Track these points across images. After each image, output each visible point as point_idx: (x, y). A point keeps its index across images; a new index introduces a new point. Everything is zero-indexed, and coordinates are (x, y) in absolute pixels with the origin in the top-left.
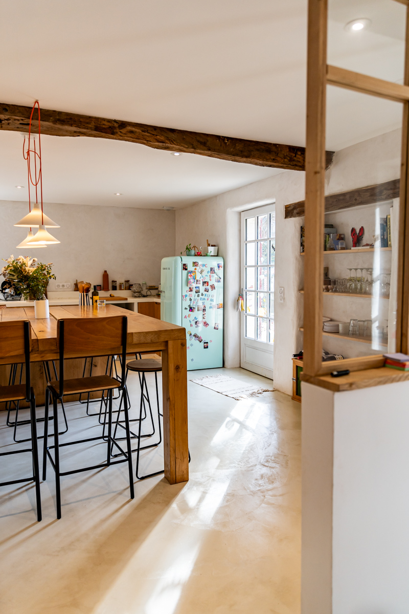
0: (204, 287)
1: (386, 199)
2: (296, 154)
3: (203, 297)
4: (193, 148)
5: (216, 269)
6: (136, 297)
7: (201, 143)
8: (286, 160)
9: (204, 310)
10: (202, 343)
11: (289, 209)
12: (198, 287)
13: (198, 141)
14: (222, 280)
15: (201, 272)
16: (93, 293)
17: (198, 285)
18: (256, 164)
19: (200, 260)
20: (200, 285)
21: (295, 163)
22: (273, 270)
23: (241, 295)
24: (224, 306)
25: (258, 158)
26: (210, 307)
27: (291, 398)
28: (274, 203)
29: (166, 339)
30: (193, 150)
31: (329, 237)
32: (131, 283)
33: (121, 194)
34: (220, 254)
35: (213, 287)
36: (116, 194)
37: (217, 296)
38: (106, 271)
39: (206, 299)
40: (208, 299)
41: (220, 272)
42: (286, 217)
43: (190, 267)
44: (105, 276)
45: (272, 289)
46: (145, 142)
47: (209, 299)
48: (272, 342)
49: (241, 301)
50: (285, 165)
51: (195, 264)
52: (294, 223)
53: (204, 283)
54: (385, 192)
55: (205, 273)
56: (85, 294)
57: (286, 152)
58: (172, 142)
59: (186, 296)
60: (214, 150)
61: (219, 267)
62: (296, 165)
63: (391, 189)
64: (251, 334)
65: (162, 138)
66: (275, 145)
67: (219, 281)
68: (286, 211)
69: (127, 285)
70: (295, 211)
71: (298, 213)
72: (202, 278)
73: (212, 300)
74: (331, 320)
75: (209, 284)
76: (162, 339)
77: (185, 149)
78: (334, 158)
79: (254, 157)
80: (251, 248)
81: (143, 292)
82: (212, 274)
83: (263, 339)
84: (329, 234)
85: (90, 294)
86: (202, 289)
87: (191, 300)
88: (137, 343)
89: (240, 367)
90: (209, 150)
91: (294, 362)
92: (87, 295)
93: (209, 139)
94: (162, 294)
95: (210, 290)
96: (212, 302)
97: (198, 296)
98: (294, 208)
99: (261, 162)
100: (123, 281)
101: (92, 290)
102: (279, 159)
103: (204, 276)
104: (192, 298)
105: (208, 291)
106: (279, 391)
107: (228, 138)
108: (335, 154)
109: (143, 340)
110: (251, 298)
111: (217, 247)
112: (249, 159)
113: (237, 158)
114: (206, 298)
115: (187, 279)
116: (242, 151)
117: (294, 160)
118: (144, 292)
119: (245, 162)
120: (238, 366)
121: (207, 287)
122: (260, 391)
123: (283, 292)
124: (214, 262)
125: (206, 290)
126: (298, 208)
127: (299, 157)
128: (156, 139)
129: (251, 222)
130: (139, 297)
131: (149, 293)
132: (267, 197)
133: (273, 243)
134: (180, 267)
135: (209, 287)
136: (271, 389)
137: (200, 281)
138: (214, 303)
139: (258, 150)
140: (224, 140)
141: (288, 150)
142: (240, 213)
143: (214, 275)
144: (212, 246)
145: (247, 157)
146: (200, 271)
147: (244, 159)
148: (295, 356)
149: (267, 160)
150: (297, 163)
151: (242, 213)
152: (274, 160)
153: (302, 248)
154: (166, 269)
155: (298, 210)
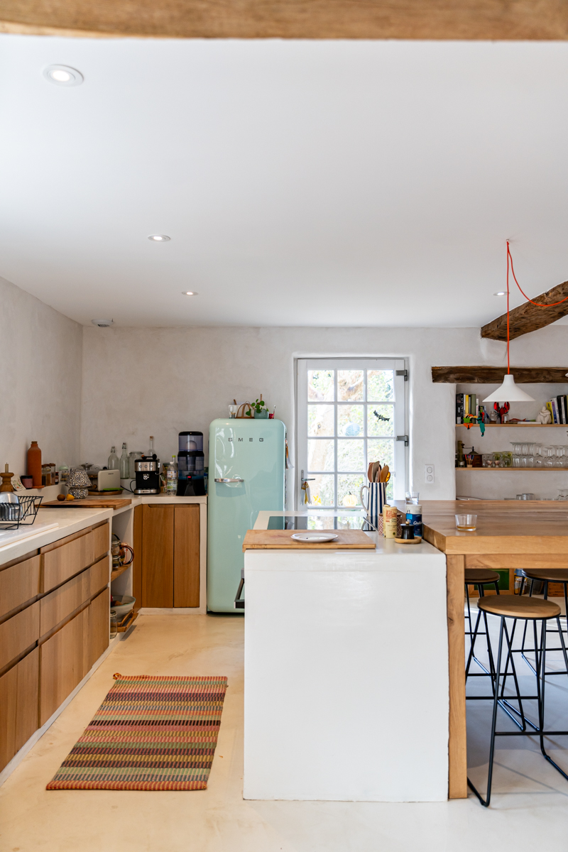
11: (440, 372)
42: (434, 381)
49: (306, 489)
52: (447, 390)
68: (432, 373)
71: (457, 379)
98: (450, 372)
123: (433, 471)
142: (297, 360)
151: (300, 361)
153: (459, 418)
154: (246, 440)
155: (457, 375)
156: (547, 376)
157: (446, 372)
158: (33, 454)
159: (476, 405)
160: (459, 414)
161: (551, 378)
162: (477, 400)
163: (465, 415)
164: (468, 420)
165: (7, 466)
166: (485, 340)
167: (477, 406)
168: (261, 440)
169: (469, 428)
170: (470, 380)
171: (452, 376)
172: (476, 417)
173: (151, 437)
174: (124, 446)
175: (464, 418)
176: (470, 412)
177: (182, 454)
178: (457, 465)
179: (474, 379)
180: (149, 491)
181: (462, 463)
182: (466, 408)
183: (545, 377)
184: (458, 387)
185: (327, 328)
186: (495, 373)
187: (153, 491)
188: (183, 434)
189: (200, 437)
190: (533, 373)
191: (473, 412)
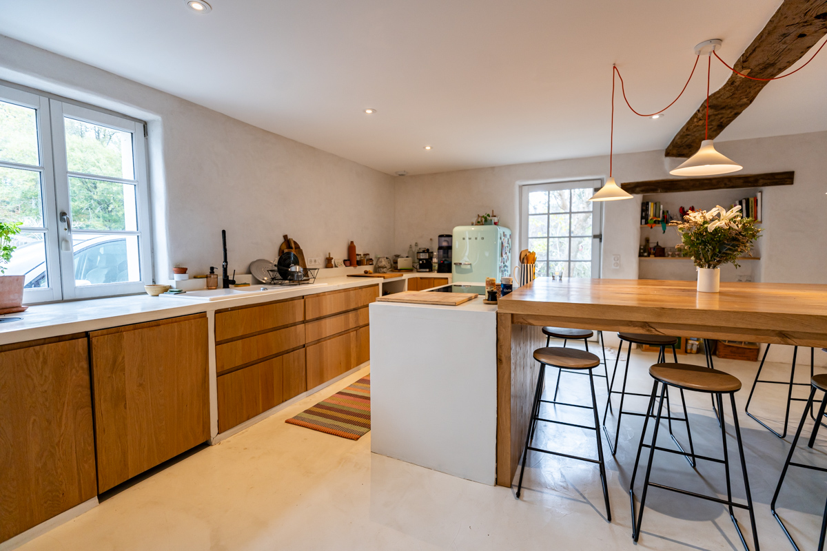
11: (628, 186)
38: (352, 242)
41: (510, 243)
51: (504, 234)
61: (510, 238)
68: (623, 188)
71: (642, 191)
86: (505, 260)
98: (637, 186)
105: (507, 262)
114: (506, 269)
115: (502, 249)
123: (619, 259)
126: (642, 186)
142: (521, 187)
146: (505, 241)
153: (644, 221)
154: (473, 239)
155: (643, 188)
156: (728, 183)
157: (632, 186)
158: (351, 248)
159: (660, 209)
160: (644, 216)
161: (731, 184)
162: (662, 206)
163: (650, 218)
164: (652, 221)
165: (330, 254)
166: (668, 159)
167: (661, 211)
168: (483, 238)
169: (652, 228)
170: (654, 190)
171: (638, 189)
172: (660, 219)
173: (431, 239)
174: (416, 245)
175: (649, 221)
176: (655, 216)
177: (440, 248)
178: (641, 255)
179: (657, 190)
180: (424, 270)
181: (646, 254)
182: (651, 212)
183: (726, 184)
184: (644, 197)
185: (540, 163)
187: (428, 270)
188: (441, 236)
189: (450, 238)
190: (714, 181)
191: (657, 215)
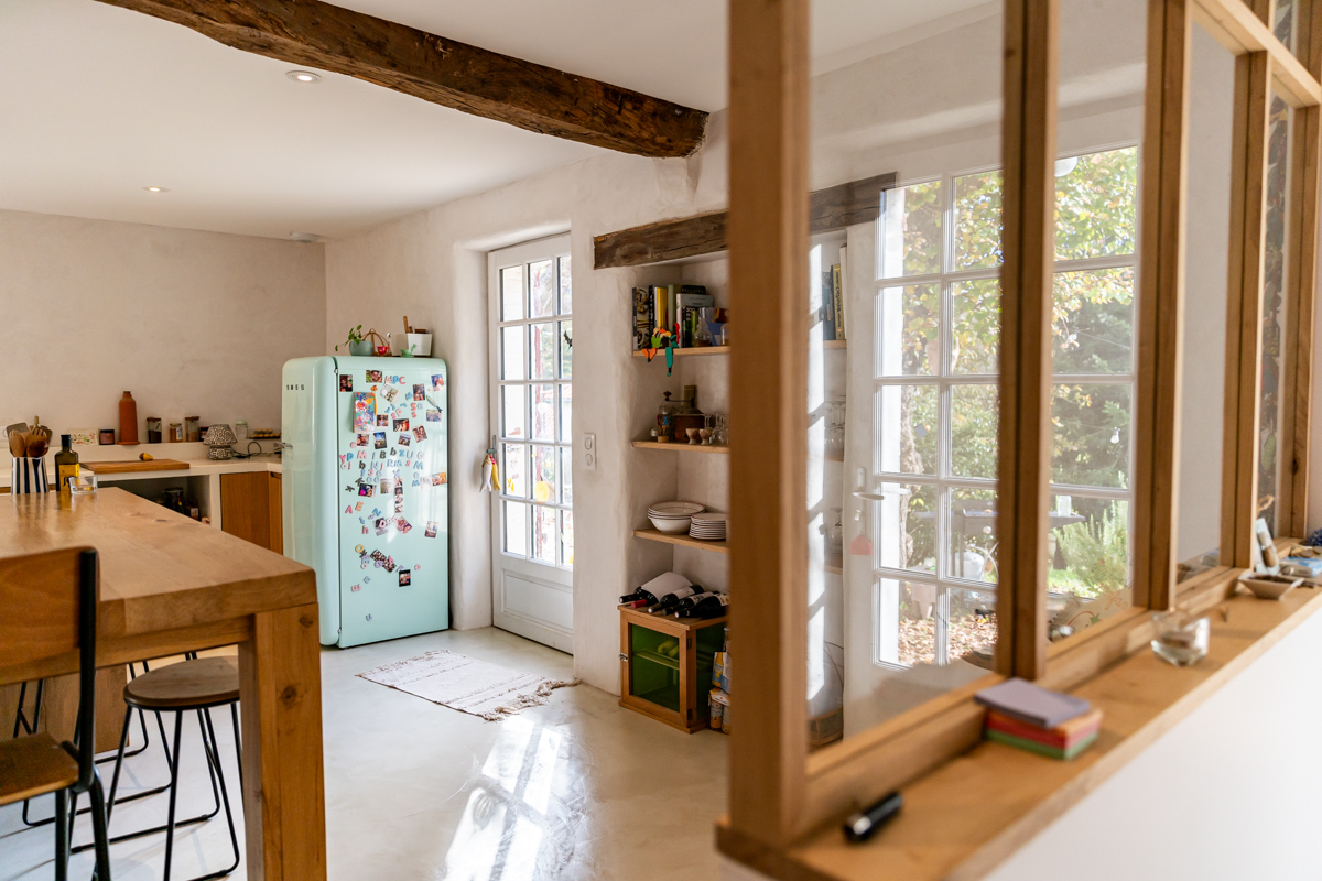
0: (398, 434)
1: (833, 226)
2: (621, 106)
3: (394, 458)
4: (346, 53)
5: (428, 387)
6: (217, 459)
7: (369, 43)
8: (596, 119)
9: (399, 490)
10: (395, 574)
11: (605, 246)
12: (383, 434)
13: (361, 37)
14: (444, 415)
15: (390, 396)
16: (57, 456)
17: (381, 429)
18: (523, 124)
19: (386, 366)
20: (389, 430)
21: (618, 129)
22: (567, 391)
23: (491, 451)
24: (450, 480)
25: (528, 105)
26: (415, 483)
27: (615, 701)
28: (568, 232)
29: (249, 610)
30: (344, 60)
31: (698, 314)
32: (202, 423)
33: (162, 190)
34: (437, 352)
35: (421, 433)
36: (147, 189)
37: (431, 456)
38: (127, 394)
39: (404, 463)
40: (408, 464)
41: (439, 396)
42: (597, 265)
43: (360, 384)
44: (128, 405)
45: (567, 437)
46: (194, 17)
47: (412, 464)
48: (568, 564)
49: (490, 466)
50: (595, 133)
51: (373, 376)
52: (617, 282)
53: (398, 423)
54: (829, 210)
55: (398, 399)
56: (30, 459)
57: (597, 98)
58: (279, 27)
59: (350, 456)
60: (408, 70)
61: (435, 383)
62: (621, 135)
63: (843, 204)
64: (517, 545)
65: (248, 12)
66: (570, 77)
67: (436, 419)
68: (595, 250)
69: (193, 429)
70: (619, 252)
71: (625, 257)
72: (391, 411)
73: (419, 466)
74: (707, 510)
75: (412, 426)
76: (235, 608)
77: (320, 56)
78: (707, 127)
79: (515, 101)
80: (514, 338)
81: (235, 447)
82: (417, 402)
83: (548, 555)
84: (697, 309)
85: (49, 459)
86: (393, 437)
87: (362, 466)
88: (138, 631)
89: (492, 625)
90: (393, 65)
91: (623, 615)
92: (36, 463)
93: (391, 34)
94: (286, 452)
95: (413, 439)
96: (420, 471)
97: (383, 455)
98: (616, 245)
99: (534, 117)
100: (179, 418)
101: (55, 448)
102: (579, 114)
103: (397, 406)
104: (367, 462)
105: (407, 444)
106: (587, 685)
107: (447, 42)
108: (709, 119)
109: (161, 618)
110: (515, 460)
111: (430, 336)
112: (504, 106)
113: (474, 100)
114: (404, 460)
115: (353, 413)
116: (483, 82)
117: (616, 122)
118: (241, 447)
119: (493, 116)
120: (488, 623)
121: (405, 433)
122: (546, 690)
123: (593, 446)
124: (423, 372)
125: (404, 441)
126: (625, 244)
127: (628, 114)
128: (228, 13)
129: (513, 276)
130: (227, 459)
131: (254, 448)
132: (551, 217)
133: (567, 327)
134: (332, 383)
135: (410, 433)
136: (569, 680)
137: (386, 418)
138: (426, 473)
139: (527, 84)
140: (434, 45)
141: (601, 94)
142: (485, 255)
143: (425, 402)
144: (418, 331)
145: (497, 98)
146: (385, 393)
147: (491, 105)
148: (625, 599)
149: (550, 114)
150: (623, 131)
151: (491, 255)
152: (567, 116)
154: (295, 387)
155: (627, 248)
157: (612, 244)
162: (679, 298)
165: (37, 418)
167: (679, 311)
168: (303, 387)
169: (649, 358)
175: (654, 339)
176: (665, 324)
179: (646, 253)
182: (659, 315)
186: (677, 233)
